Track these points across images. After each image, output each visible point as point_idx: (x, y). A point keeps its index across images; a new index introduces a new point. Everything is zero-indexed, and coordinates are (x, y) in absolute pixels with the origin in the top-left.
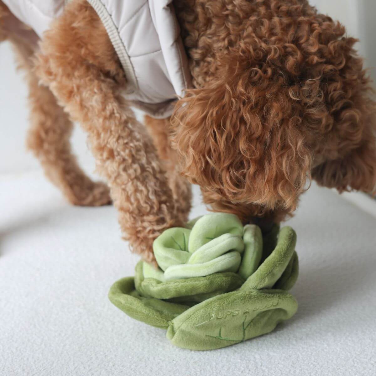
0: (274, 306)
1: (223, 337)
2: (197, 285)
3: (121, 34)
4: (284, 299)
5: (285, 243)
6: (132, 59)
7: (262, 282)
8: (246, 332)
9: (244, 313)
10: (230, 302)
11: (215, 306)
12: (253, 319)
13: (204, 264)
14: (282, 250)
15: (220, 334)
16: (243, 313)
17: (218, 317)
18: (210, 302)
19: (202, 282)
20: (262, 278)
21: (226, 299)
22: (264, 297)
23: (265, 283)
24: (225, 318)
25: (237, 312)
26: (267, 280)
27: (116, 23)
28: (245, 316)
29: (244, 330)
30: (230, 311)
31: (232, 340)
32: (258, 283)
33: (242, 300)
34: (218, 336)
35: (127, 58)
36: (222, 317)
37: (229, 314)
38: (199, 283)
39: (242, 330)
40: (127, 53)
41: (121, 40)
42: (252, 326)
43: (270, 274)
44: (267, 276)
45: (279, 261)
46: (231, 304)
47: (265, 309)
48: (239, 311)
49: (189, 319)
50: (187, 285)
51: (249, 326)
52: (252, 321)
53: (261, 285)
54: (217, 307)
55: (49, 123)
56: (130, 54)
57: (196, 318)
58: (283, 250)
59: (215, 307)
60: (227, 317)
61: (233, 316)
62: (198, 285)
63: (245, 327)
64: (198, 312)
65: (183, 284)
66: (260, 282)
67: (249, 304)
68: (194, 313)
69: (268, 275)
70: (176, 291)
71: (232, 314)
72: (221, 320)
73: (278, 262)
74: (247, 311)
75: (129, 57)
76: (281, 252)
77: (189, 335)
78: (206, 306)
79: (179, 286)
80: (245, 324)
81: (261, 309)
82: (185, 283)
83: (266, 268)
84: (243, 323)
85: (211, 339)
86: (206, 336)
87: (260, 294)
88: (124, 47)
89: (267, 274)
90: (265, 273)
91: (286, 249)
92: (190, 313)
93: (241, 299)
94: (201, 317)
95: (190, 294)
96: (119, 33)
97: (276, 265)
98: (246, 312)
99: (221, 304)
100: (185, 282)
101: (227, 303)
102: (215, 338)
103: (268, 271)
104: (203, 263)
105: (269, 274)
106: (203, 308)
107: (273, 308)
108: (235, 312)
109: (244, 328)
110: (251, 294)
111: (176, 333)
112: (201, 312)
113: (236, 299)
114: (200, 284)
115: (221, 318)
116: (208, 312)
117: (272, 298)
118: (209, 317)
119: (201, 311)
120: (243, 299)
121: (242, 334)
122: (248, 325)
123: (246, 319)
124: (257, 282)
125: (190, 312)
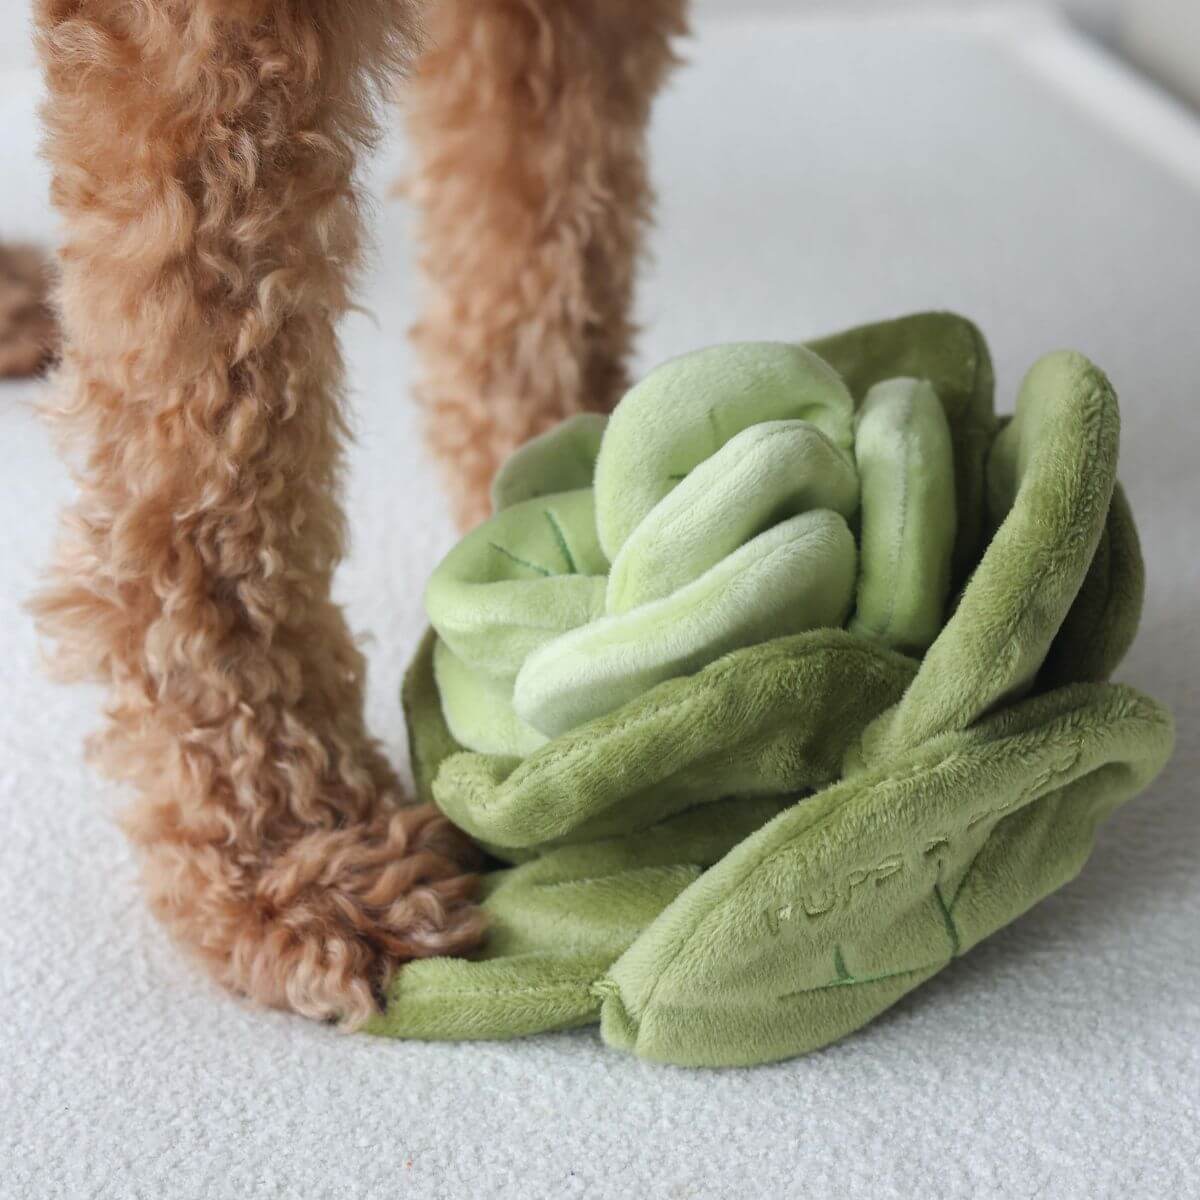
0: (1061, 774)
1: (858, 972)
2: (669, 720)
4: (1100, 730)
5: (1071, 448)
7: (998, 666)
8: (958, 920)
9: (929, 854)
10: (849, 837)
11: (780, 873)
12: (978, 856)
13: (679, 595)
14: (1059, 490)
15: (841, 968)
16: (922, 859)
17: (812, 911)
18: (754, 862)
19: (687, 704)
20: (994, 650)
21: (827, 828)
22: (1004, 764)
23: (1012, 665)
24: (847, 903)
25: (894, 863)
26: (1017, 651)
28: (934, 863)
29: (947, 914)
30: (862, 869)
31: (903, 970)
32: (980, 677)
33: (900, 811)
34: (836, 977)
36: (828, 904)
37: (861, 883)
38: (676, 712)
39: (938, 915)
42: (978, 889)
43: (1025, 621)
44: (1014, 631)
45: (1059, 545)
46: (854, 845)
47: (1027, 800)
48: (900, 855)
49: (677, 959)
50: (623, 739)
51: (967, 891)
52: (974, 865)
53: (997, 682)
54: (795, 877)
57: (708, 946)
58: (1064, 485)
59: (783, 879)
60: (852, 900)
61: (879, 883)
62: (675, 721)
63: (948, 899)
64: (713, 916)
65: (604, 740)
66: (987, 669)
67: (942, 816)
68: (695, 927)
69: (1015, 626)
70: (585, 787)
71: (872, 880)
72: (831, 920)
73: (1052, 550)
74: (942, 839)
76: (1057, 498)
77: (701, 1022)
78: (742, 881)
79: (592, 756)
80: (942, 890)
81: (1002, 810)
82: (614, 731)
83: (1001, 594)
84: (936, 888)
85: (806, 1003)
86: (782, 998)
87: (981, 751)
89: (1011, 624)
90: (998, 620)
91: (1077, 480)
92: (673, 930)
93: (899, 805)
94: (733, 936)
95: (655, 779)
97: (1047, 569)
98: (938, 847)
99: (810, 860)
100: (611, 727)
101: (836, 848)
102: (825, 989)
103: (1016, 604)
104: (669, 592)
105: (1021, 617)
106: (728, 895)
107: (1056, 785)
108: (883, 866)
109: (943, 907)
110: (938, 769)
111: (643, 1027)
112: (726, 915)
113: (874, 815)
114: (682, 714)
115: (825, 912)
116: (758, 909)
117: (1042, 751)
118: (769, 926)
119: (726, 911)
120: (905, 806)
121: (940, 933)
122: (962, 886)
123: (940, 874)
124: (974, 673)
125: (673, 926)
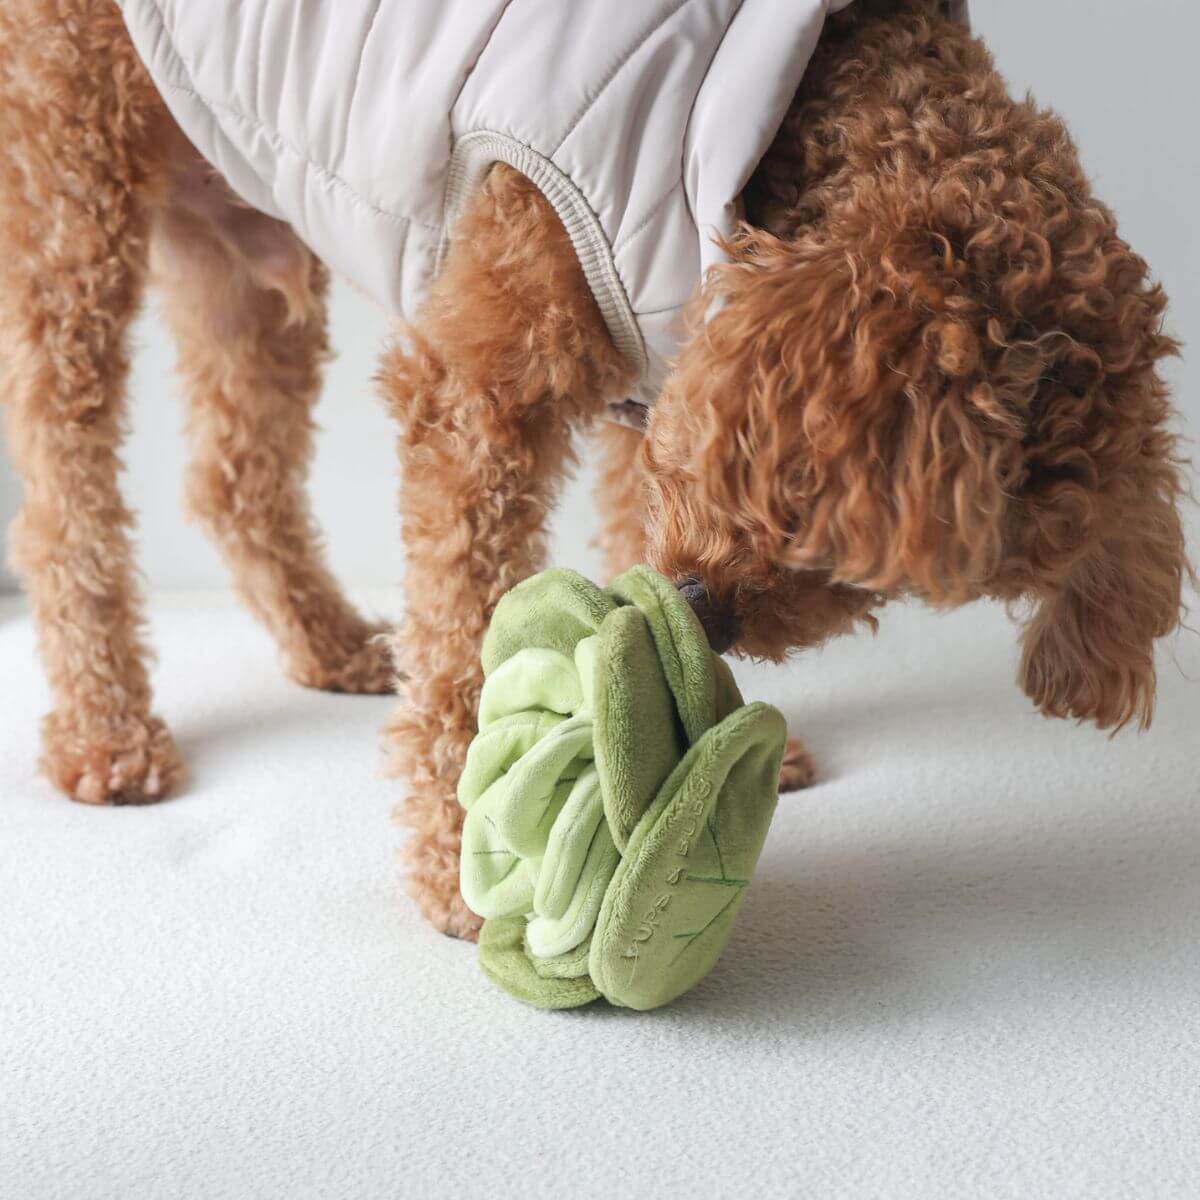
3: (616, 261)
6: (641, 320)
27: (609, 235)
35: (629, 318)
40: (630, 307)
41: (618, 275)
55: (242, 441)
56: (636, 308)
75: (634, 315)
88: (624, 291)
96: (613, 257)
